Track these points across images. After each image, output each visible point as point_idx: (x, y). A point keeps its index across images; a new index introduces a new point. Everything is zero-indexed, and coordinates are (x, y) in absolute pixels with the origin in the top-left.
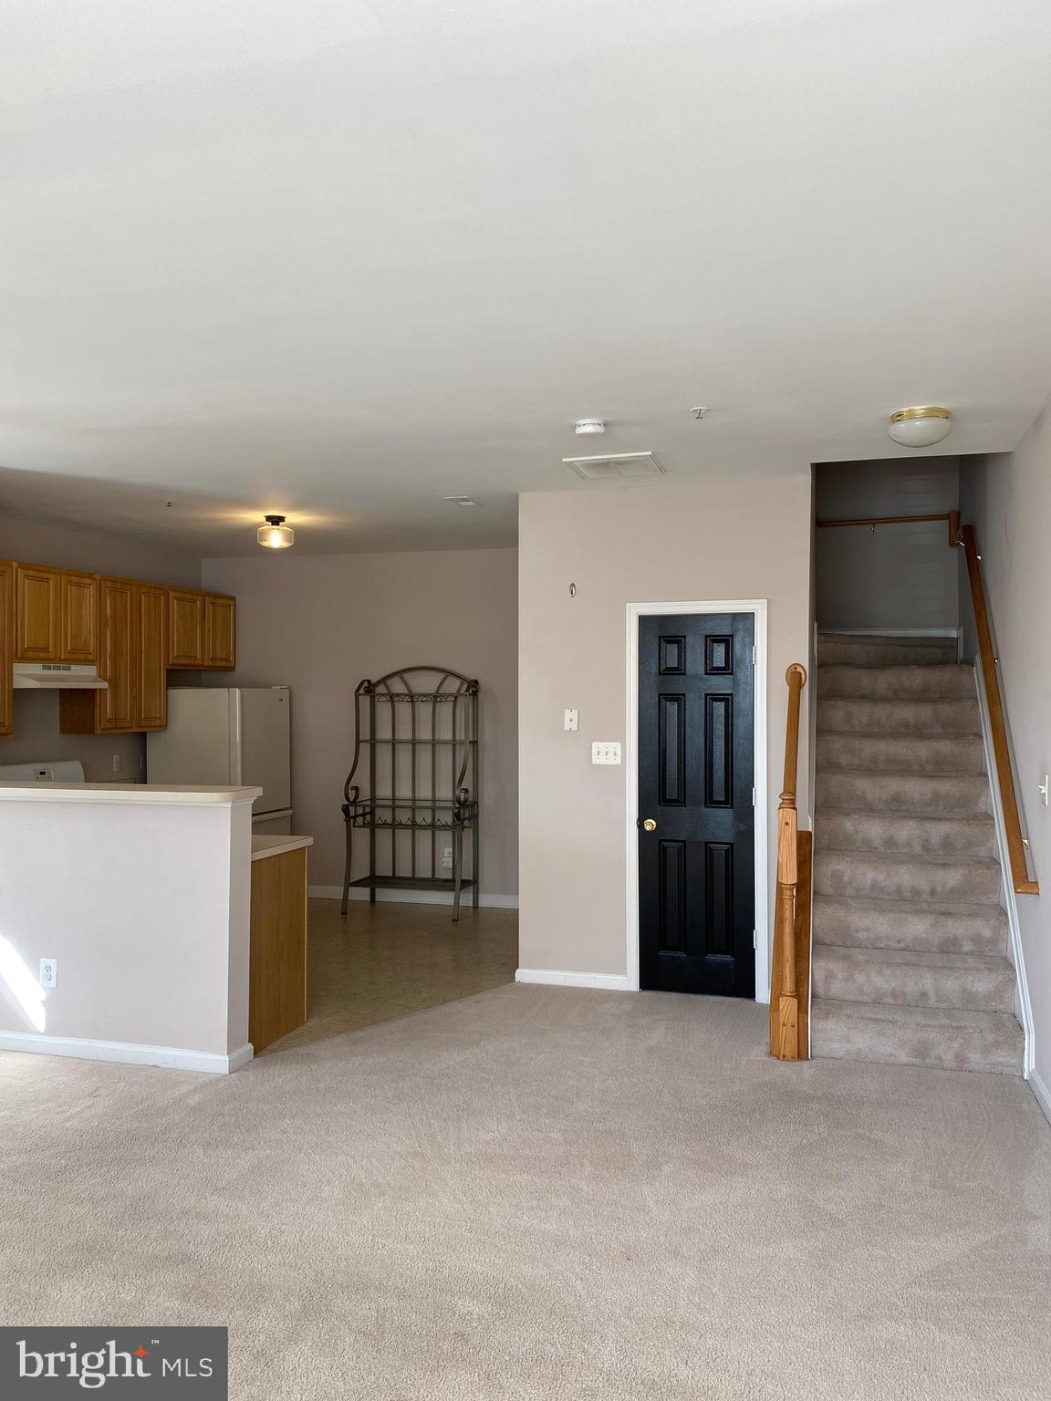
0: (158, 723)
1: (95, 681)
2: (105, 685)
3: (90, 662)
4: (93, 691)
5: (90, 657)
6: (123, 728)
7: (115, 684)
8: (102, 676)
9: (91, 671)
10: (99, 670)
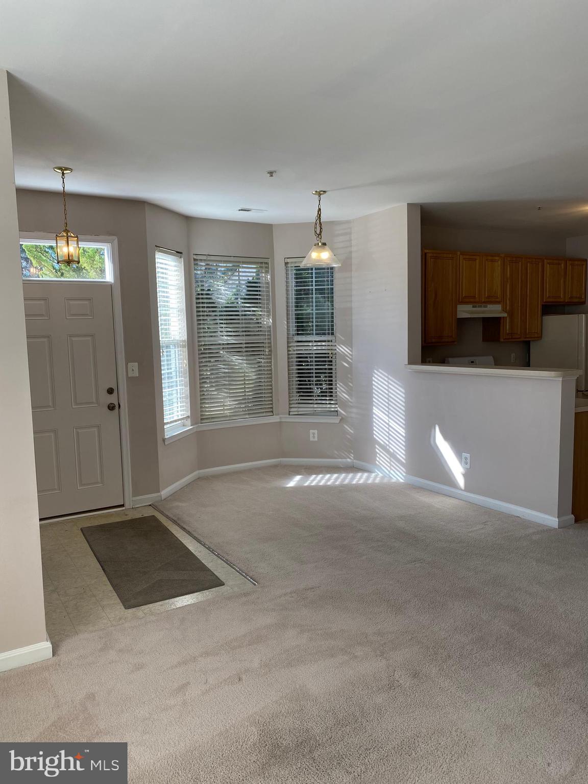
0: (536, 335)
1: (501, 313)
2: (505, 315)
3: (498, 303)
4: (499, 318)
5: (498, 300)
6: (515, 338)
7: (511, 314)
8: (504, 310)
9: (498, 307)
10: (503, 307)
